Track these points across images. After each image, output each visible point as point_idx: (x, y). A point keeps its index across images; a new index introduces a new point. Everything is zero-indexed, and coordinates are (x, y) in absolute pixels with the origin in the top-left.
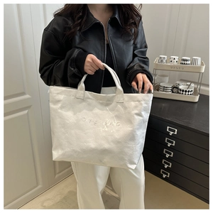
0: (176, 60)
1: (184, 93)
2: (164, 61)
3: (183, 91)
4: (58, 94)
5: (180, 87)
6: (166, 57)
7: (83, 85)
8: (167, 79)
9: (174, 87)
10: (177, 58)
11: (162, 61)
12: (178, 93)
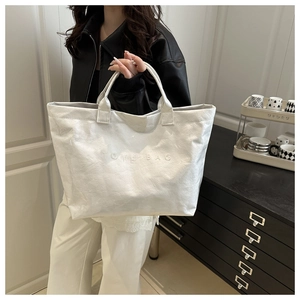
0: (278, 103)
1: (287, 157)
2: (259, 104)
3: (286, 153)
4: (64, 117)
5: (283, 147)
6: (262, 97)
7: (108, 102)
8: (263, 131)
9: (271, 146)
10: (279, 100)
11: (255, 103)
12: (277, 156)
